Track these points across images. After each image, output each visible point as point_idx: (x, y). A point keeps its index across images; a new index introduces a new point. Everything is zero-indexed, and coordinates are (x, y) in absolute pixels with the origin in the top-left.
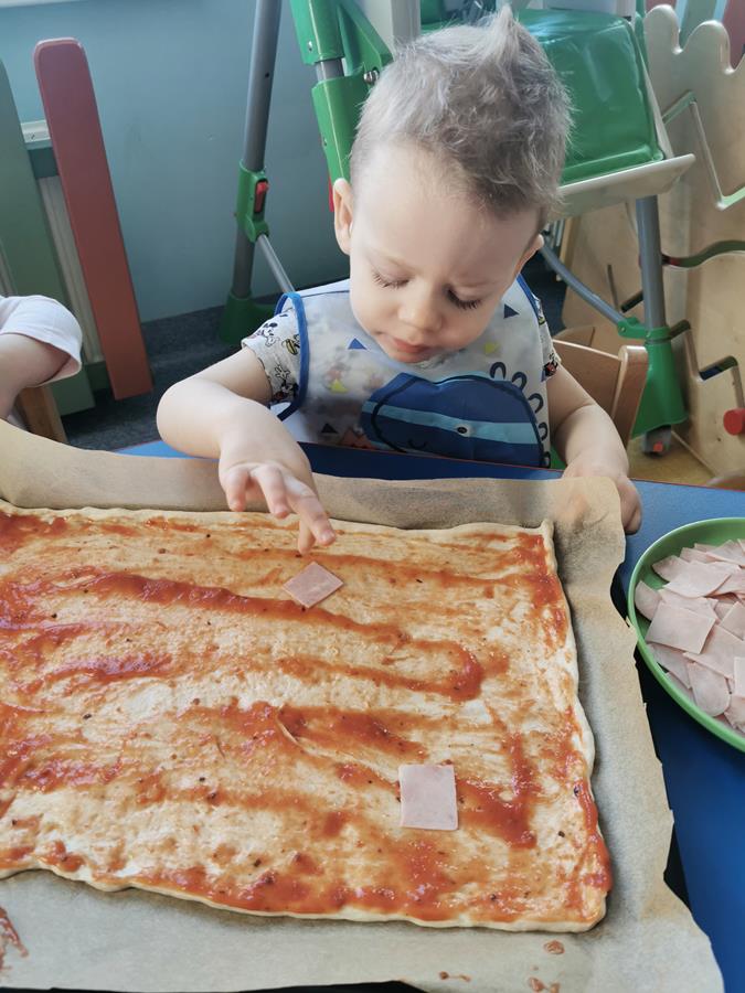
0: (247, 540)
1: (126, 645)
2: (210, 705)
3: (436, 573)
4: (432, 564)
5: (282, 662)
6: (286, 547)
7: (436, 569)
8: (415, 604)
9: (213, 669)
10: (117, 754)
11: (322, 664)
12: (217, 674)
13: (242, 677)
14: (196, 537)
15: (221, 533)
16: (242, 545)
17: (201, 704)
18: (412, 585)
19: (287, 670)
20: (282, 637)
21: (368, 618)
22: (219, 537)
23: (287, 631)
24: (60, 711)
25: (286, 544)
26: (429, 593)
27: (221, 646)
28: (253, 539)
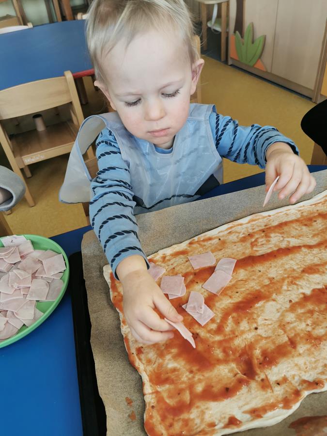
0: (237, 234)
1: (237, 294)
2: (297, 300)
3: (317, 216)
4: (313, 213)
5: (303, 271)
6: (255, 231)
7: (316, 214)
8: (323, 229)
9: (281, 287)
10: (286, 336)
11: (318, 265)
12: (285, 287)
13: (295, 284)
14: (215, 241)
15: (223, 236)
16: (237, 237)
17: (293, 301)
18: (314, 224)
19: (310, 273)
20: (293, 262)
21: (313, 242)
22: (225, 238)
23: (292, 259)
24: (243, 332)
25: (253, 229)
26: (323, 224)
27: (274, 277)
28: (239, 233)
